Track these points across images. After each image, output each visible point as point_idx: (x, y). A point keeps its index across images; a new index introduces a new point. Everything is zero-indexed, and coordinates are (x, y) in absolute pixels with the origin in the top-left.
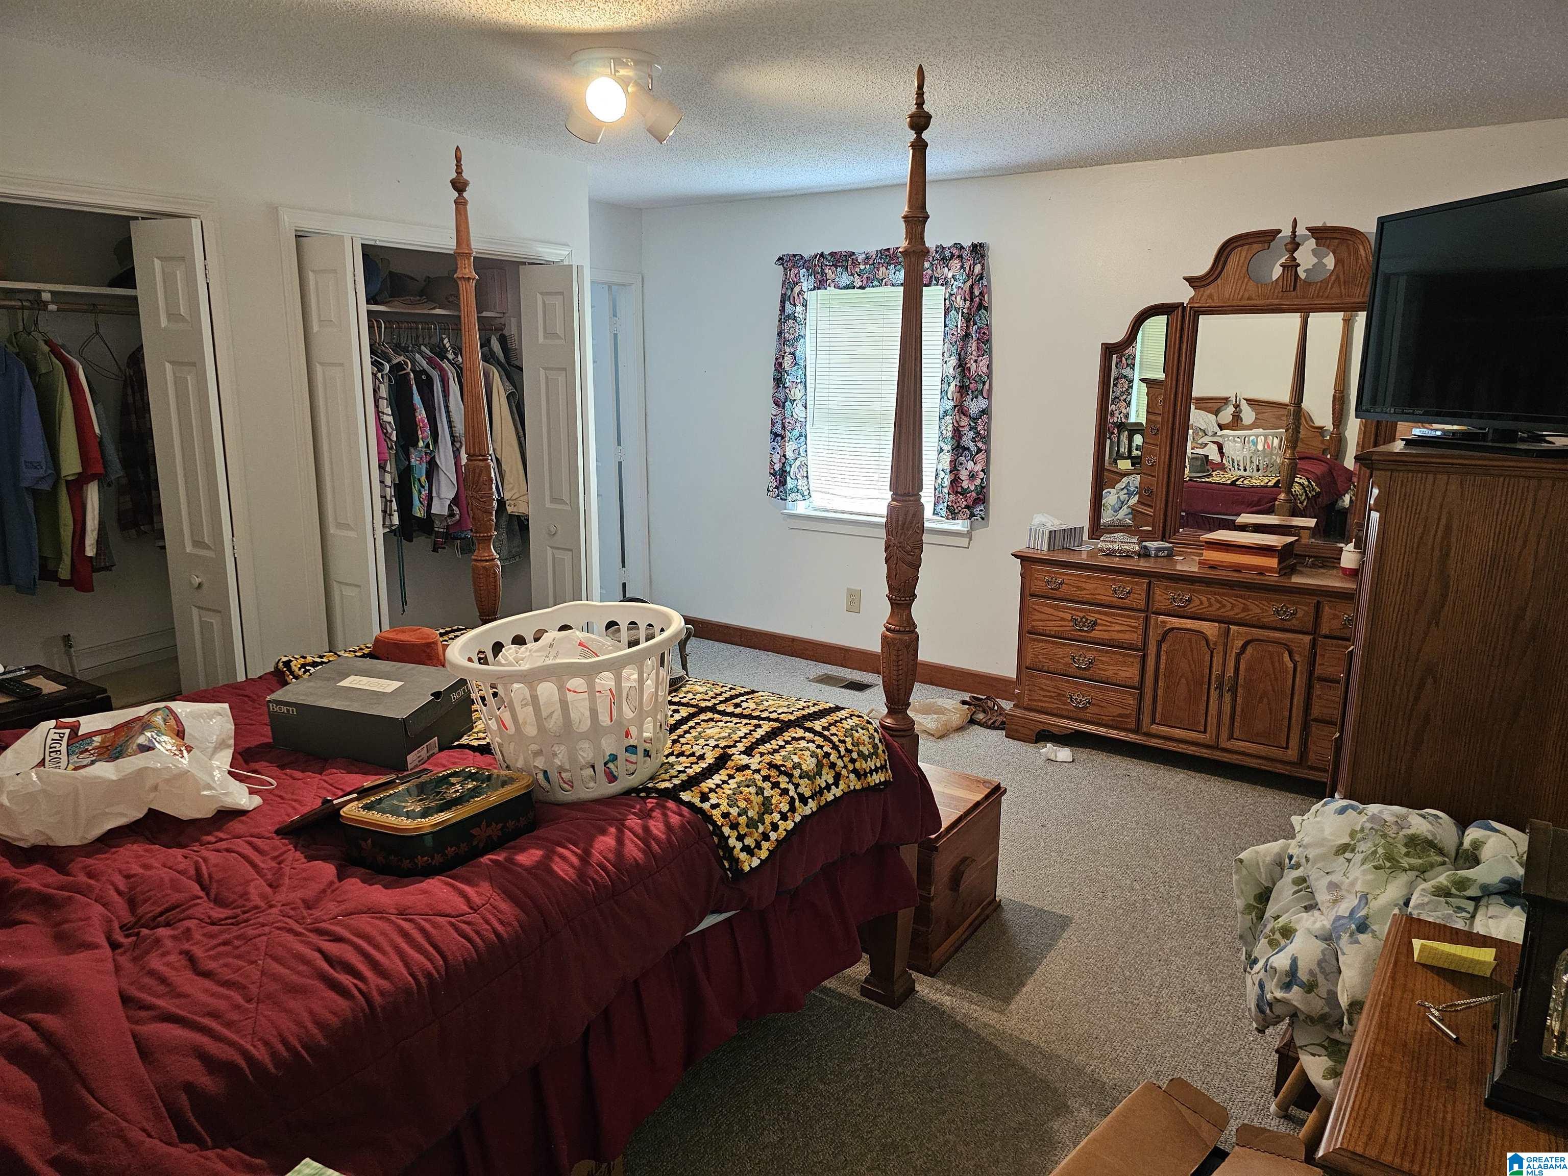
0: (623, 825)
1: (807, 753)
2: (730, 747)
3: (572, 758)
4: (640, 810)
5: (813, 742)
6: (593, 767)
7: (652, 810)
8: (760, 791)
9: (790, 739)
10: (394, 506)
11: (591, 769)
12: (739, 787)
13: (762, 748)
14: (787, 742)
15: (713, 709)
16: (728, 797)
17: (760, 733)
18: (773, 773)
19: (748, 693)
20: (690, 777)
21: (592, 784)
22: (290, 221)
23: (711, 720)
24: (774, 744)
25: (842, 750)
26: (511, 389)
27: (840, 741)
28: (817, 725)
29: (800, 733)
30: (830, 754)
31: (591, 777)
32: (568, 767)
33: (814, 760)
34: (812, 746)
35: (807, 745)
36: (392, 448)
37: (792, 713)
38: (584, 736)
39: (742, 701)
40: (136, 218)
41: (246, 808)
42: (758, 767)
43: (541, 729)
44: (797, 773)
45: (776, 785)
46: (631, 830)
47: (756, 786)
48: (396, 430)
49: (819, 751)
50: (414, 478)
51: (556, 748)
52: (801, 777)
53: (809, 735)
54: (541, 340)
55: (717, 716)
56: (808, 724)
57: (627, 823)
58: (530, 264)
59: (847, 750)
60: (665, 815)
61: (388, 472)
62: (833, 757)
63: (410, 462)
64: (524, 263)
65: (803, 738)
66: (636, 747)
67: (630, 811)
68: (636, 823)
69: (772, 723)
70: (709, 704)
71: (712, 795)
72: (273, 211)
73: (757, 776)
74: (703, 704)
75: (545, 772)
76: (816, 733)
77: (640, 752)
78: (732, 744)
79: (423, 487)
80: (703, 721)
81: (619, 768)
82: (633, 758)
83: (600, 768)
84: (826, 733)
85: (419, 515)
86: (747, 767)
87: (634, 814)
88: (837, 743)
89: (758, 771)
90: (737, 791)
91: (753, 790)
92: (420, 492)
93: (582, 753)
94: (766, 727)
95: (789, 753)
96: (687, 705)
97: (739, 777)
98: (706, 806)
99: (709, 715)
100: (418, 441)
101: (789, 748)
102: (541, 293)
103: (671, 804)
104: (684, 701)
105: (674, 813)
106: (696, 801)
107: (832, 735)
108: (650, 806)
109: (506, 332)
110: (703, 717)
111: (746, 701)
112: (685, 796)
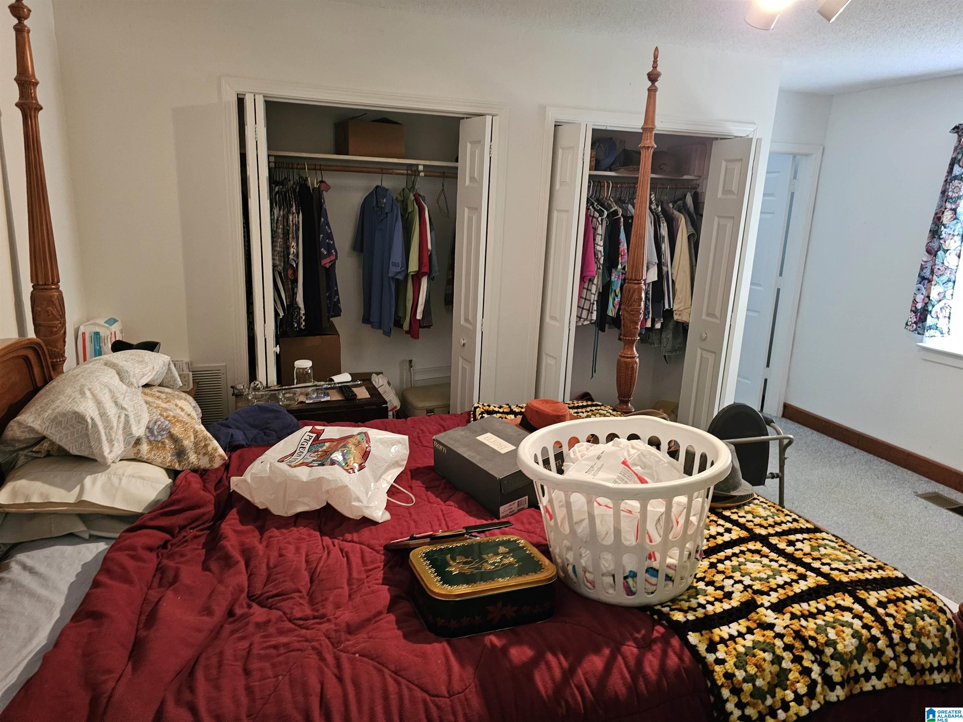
0: (619, 650)
1: (848, 631)
2: (762, 593)
3: (596, 562)
4: (644, 637)
5: (861, 618)
6: (614, 576)
7: (654, 641)
8: (777, 660)
9: (833, 605)
10: (595, 307)
11: (612, 578)
12: (754, 648)
13: (796, 608)
14: (829, 609)
15: (764, 540)
16: (739, 655)
17: (803, 586)
18: (798, 644)
19: (808, 531)
20: (706, 616)
21: (611, 591)
22: (553, 115)
23: (758, 552)
24: (813, 606)
25: (896, 637)
26: (692, 231)
27: (896, 625)
28: (872, 598)
29: (848, 601)
30: (878, 639)
31: (611, 585)
32: (591, 570)
33: (855, 641)
34: (857, 624)
35: (850, 620)
36: (600, 268)
37: (847, 573)
38: (607, 548)
39: (798, 540)
40: (463, 118)
41: (377, 520)
42: (783, 631)
43: (573, 531)
44: (829, 651)
45: (797, 660)
46: (624, 658)
47: (774, 653)
48: (604, 256)
49: (864, 632)
50: (612, 289)
51: (583, 551)
52: (832, 657)
53: (858, 608)
54: (720, 195)
55: (765, 550)
56: (862, 594)
57: (624, 648)
58: (721, 139)
59: (903, 638)
60: (665, 654)
61: (595, 284)
62: (882, 644)
63: (611, 278)
64: (717, 139)
65: (850, 610)
66: (657, 571)
67: (632, 635)
68: (632, 653)
69: (820, 578)
70: (763, 532)
71: (721, 647)
72: (543, 109)
73: (779, 643)
74: (758, 530)
75: (574, 567)
76: (867, 608)
77: (662, 576)
78: (766, 589)
79: (617, 296)
80: (749, 550)
81: (638, 585)
82: (653, 580)
83: (620, 580)
84: (881, 611)
85: (610, 315)
86: (771, 626)
87: (635, 640)
88: (891, 628)
89: (780, 636)
90: (749, 652)
91: (768, 656)
92: (614, 300)
93: (604, 562)
94: (812, 580)
95: (827, 624)
96: (742, 527)
97: (758, 636)
98: (711, 658)
99: (758, 546)
100: (618, 265)
101: (829, 616)
102: (725, 160)
103: (675, 642)
104: (742, 521)
105: (675, 653)
106: (702, 648)
107: (888, 615)
108: (655, 634)
109: (699, 190)
110: (751, 545)
111: (802, 541)
112: (693, 638)
